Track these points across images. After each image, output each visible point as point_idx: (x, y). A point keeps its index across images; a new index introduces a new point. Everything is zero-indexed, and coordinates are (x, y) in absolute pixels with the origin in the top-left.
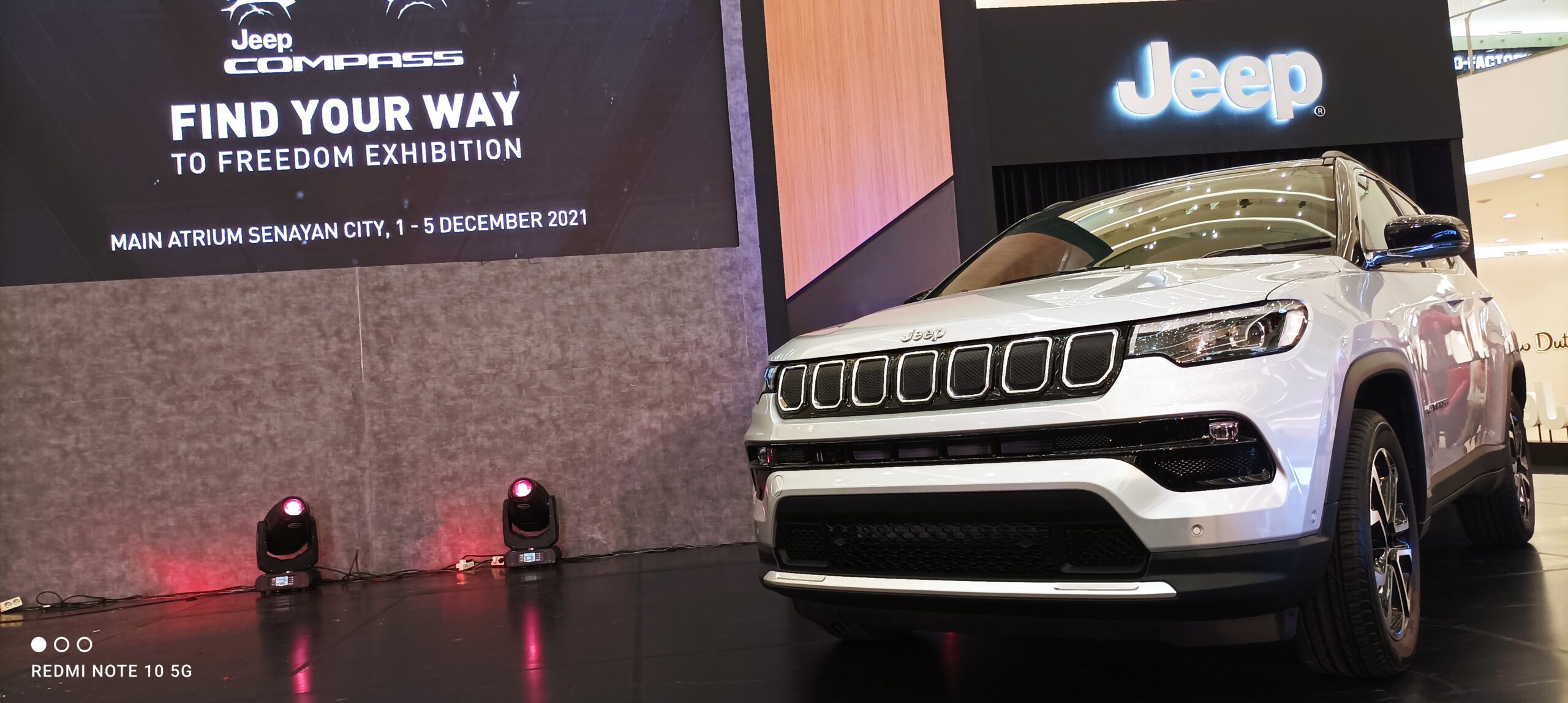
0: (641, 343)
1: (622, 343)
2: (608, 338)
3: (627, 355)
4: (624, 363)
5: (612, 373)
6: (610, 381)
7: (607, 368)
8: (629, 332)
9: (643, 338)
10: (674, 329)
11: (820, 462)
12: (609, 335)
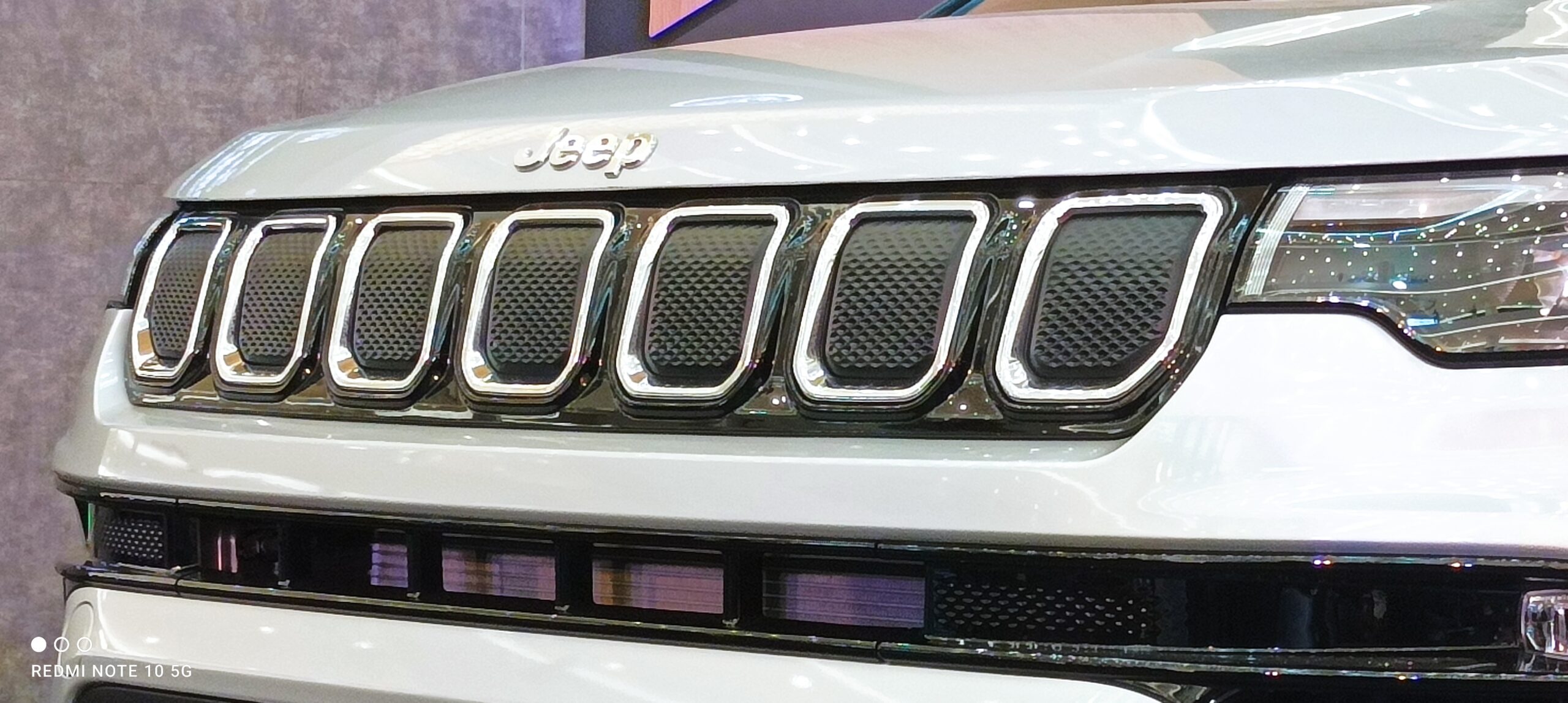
0: (199, 125)
1: (141, 120)
2: (101, 99)
3: (151, 156)
4: (139, 180)
5: (100, 207)
6: (94, 232)
7: (87, 192)
8: (164, 87)
9: (207, 111)
10: (300, 92)
11: (226, 577)
12: (101, 91)
